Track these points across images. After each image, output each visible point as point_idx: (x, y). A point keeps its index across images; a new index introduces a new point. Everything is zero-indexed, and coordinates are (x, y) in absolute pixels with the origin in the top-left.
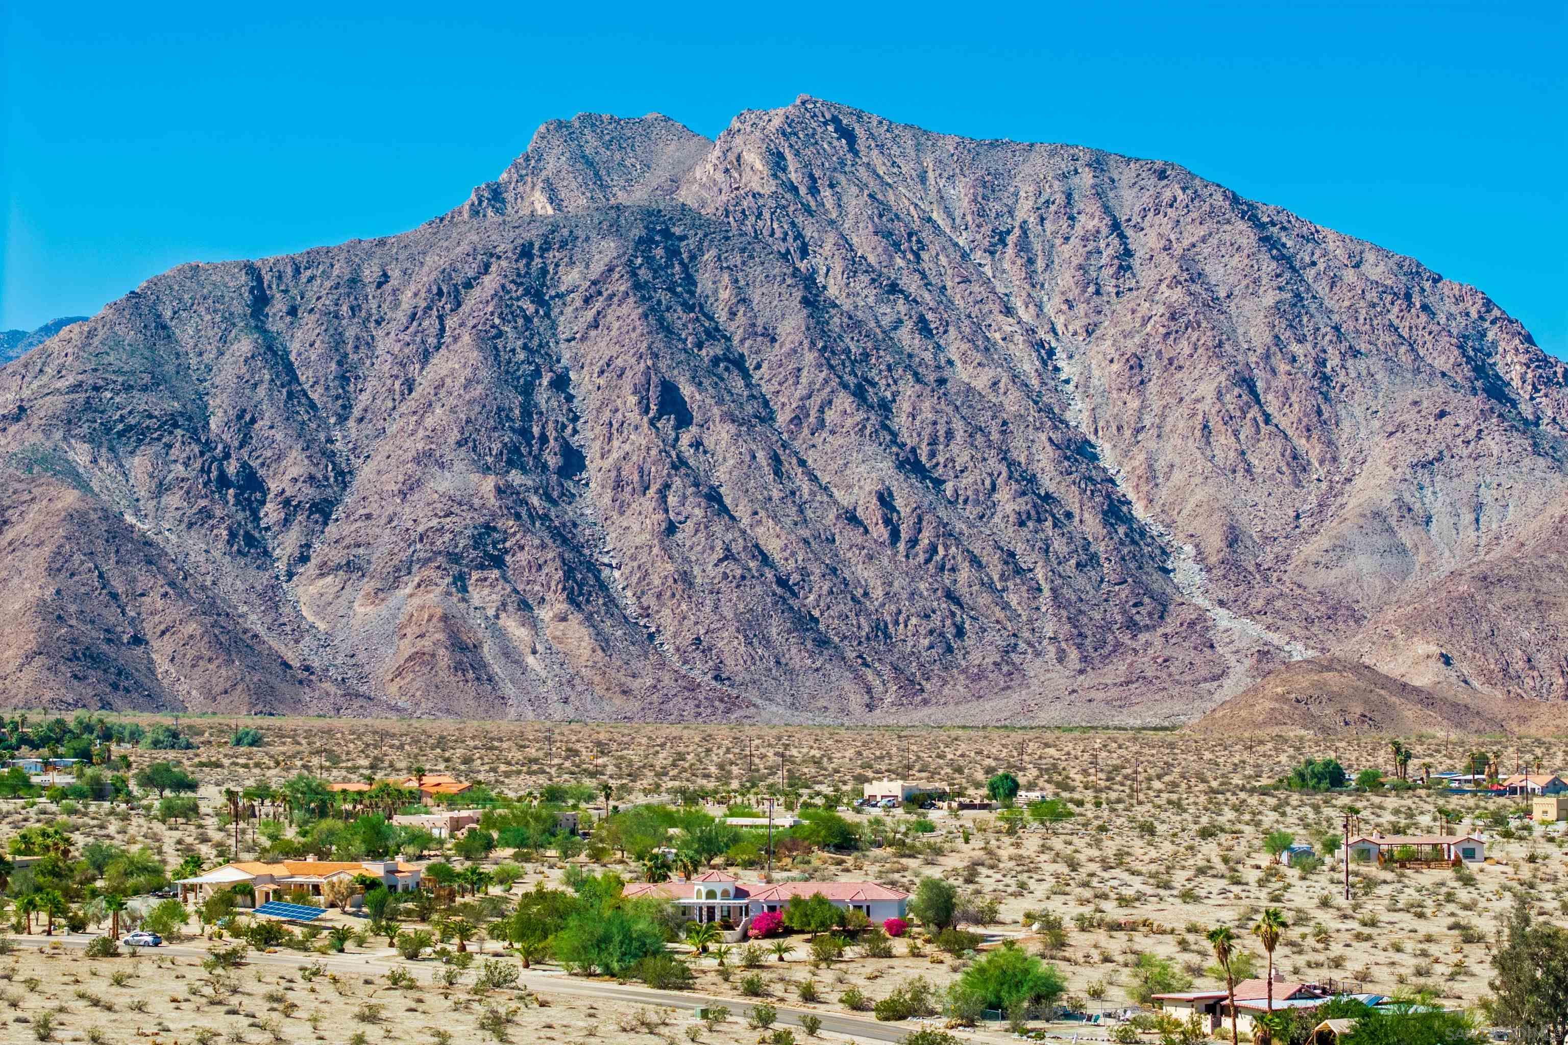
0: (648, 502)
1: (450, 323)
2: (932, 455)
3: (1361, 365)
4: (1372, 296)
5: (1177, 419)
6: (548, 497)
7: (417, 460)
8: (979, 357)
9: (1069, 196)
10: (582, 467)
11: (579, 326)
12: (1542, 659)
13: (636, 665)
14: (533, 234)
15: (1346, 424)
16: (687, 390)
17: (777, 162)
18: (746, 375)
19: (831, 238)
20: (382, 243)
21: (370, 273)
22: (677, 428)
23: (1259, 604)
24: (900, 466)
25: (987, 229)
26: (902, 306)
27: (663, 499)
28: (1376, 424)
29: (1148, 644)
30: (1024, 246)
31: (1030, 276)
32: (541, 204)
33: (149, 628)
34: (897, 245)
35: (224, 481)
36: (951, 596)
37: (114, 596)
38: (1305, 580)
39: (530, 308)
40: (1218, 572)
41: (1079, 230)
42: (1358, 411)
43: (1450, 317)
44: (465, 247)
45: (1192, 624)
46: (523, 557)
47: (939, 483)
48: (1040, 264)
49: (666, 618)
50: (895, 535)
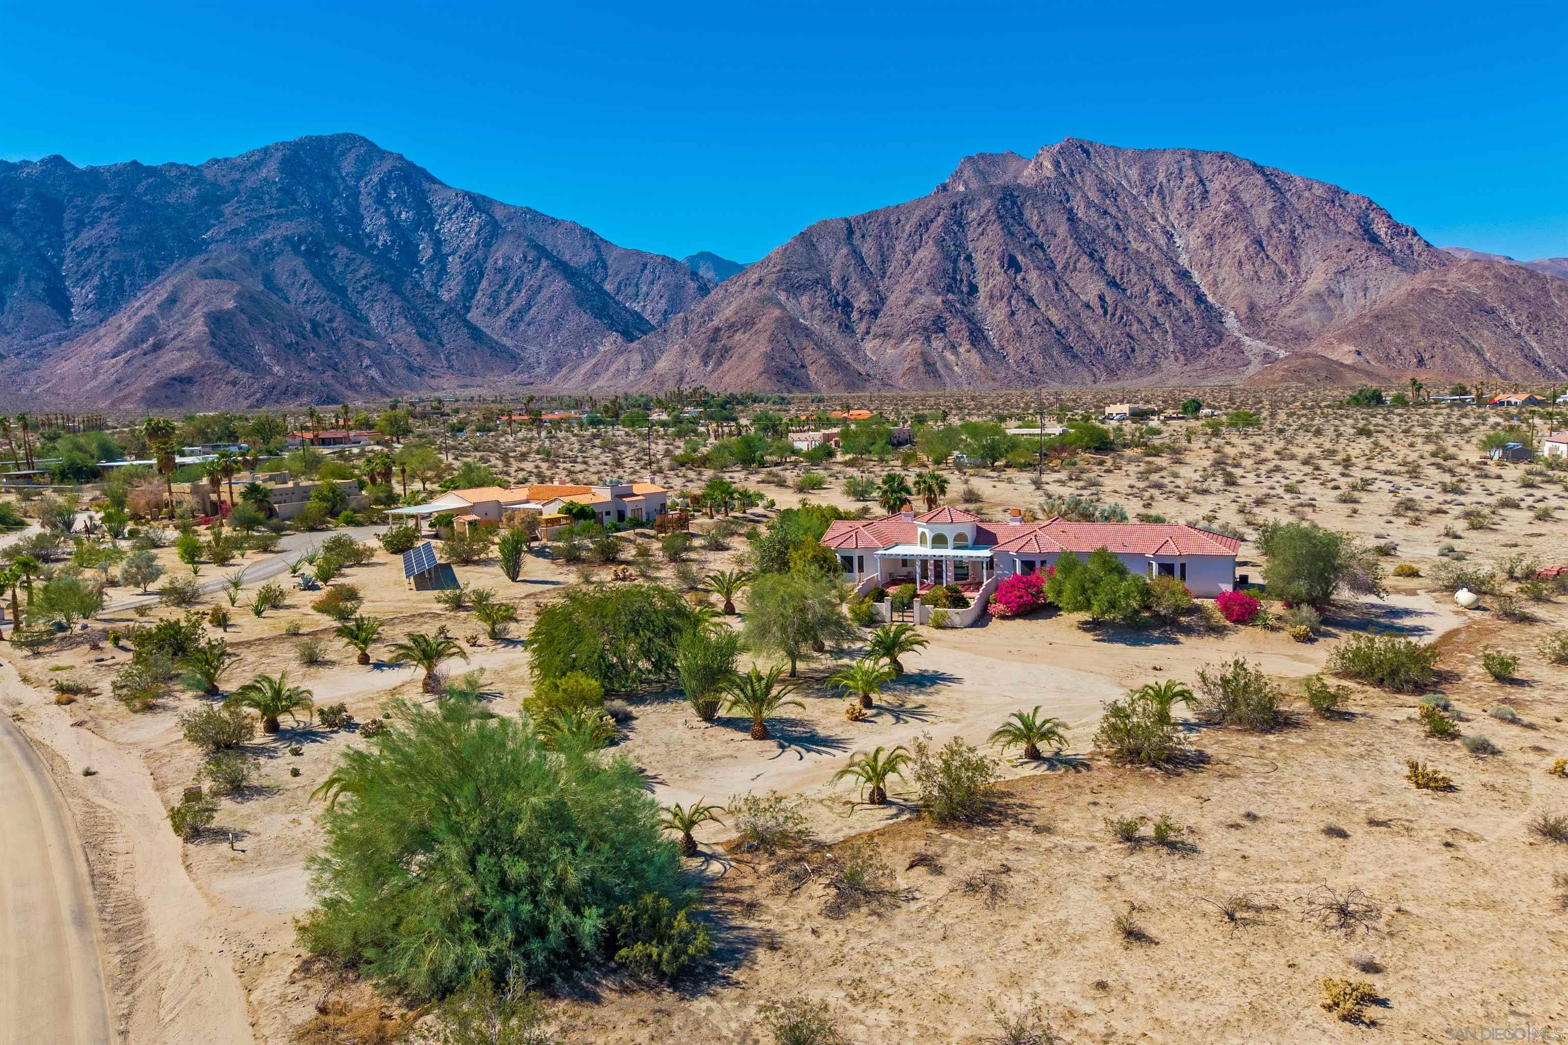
0: (1003, 304)
1: (924, 237)
2: (1122, 279)
3: (1311, 231)
4: (1317, 202)
5: (1227, 260)
6: (963, 304)
7: (911, 292)
8: (1141, 239)
9: (1181, 170)
10: (977, 291)
11: (976, 235)
12: (1406, 351)
13: (998, 368)
14: (957, 199)
15: (1304, 258)
16: (1020, 258)
17: (1057, 165)
18: (1044, 251)
19: (1079, 194)
20: (898, 207)
21: (893, 219)
22: (1016, 273)
23: (1264, 334)
24: (1108, 284)
25: (1145, 186)
26: (1109, 220)
27: (1010, 302)
28: (1318, 256)
29: (1214, 352)
30: (1161, 192)
31: (1164, 205)
32: (961, 188)
33: (807, 361)
34: (1107, 195)
35: (837, 304)
36: (1129, 336)
37: (794, 350)
38: (1284, 324)
39: (956, 229)
40: (1245, 322)
41: (1185, 184)
42: (1310, 252)
43: (1352, 209)
44: (930, 206)
45: (1234, 344)
46: (953, 328)
47: (1124, 290)
48: (1168, 199)
49: (1010, 349)
50: (1106, 313)
